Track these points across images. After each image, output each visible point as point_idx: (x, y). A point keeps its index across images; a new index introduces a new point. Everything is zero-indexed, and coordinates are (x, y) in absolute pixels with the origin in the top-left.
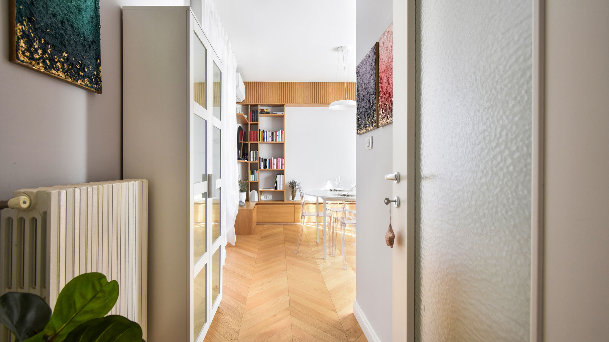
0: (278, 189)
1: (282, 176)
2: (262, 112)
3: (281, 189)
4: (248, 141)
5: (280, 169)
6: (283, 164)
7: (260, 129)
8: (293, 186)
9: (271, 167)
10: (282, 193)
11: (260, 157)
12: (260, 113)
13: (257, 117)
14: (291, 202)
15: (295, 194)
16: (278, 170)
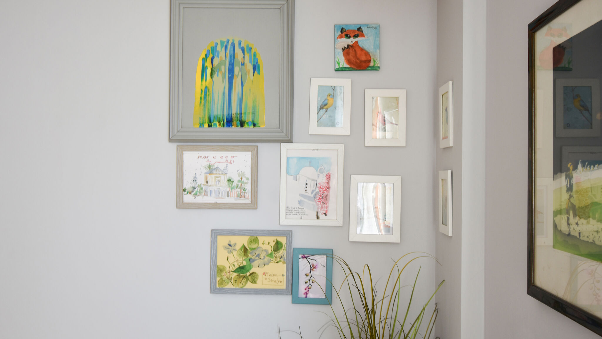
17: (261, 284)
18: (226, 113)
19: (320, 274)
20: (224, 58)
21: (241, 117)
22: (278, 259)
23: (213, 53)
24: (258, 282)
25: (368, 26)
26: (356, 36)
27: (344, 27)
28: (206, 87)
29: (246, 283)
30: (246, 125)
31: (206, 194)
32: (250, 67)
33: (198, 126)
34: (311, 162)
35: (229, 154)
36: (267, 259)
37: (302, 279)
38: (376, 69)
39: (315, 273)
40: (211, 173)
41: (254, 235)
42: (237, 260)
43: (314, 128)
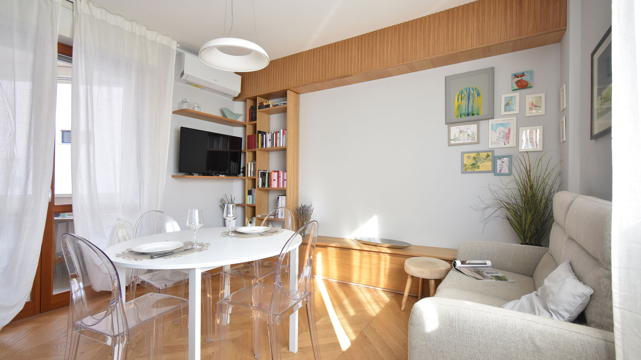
0: (279, 217)
1: (284, 197)
3: (283, 217)
4: (246, 149)
5: (282, 187)
6: (285, 180)
7: (258, 131)
9: (270, 185)
11: (258, 170)
12: (259, 109)
13: (255, 115)
16: (279, 188)
17: (480, 169)
18: (467, 112)
20: (466, 94)
21: (473, 112)
22: (488, 160)
23: (462, 92)
24: (480, 168)
25: (527, 72)
26: (521, 77)
27: (516, 74)
28: (459, 104)
29: (475, 169)
30: (475, 115)
31: (459, 140)
32: (476, 95)
33: (456, 118)
34: (502, 125)
35: (468, 126)
36: (484, 160)
38: (531, 87)
39: (504, 164)
40: (461, 133)
41: (478, 153)
42: (471, 161)
43: (503, 113)
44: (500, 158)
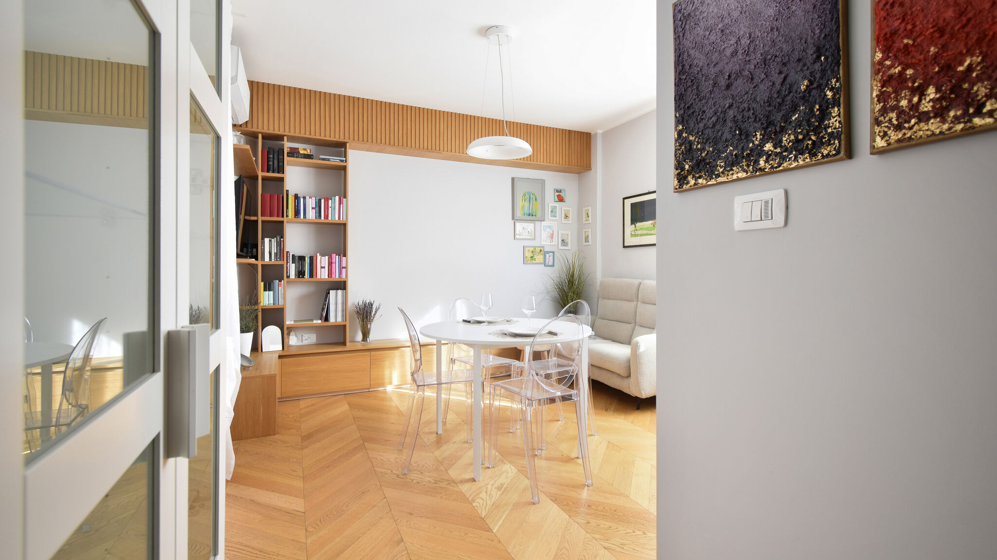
0: (332, 319)
1: (340, 292)
2: (294, 153)
3: (339, 319)
4: (256, 215)
5: (337, 277)
6: (344, 268)
7: (287, 191)
8: (365, 313)
9: (314, 274)
10: (341, 329)
11: (287, 252)
12: (288, 156)
13: (281, 164)
14: (360, 347)
15: (370, 329)
16: (330, 279)
17: (537, 261)
18: (528, 212)
19: (551, 258)
20: (528, 196)
21: (532, 213)
22: (541, 254)
23: (525, 195)
25: (562, 190)
26: (559, 192)
27: (557, 190)
28: (523, 205)
29: (533, 261)
30: (533, 216)
31: (522, 235)
32: (534, 199)
33: (520, 216)
34: (549, 227)
35: (528, 224)
36: (538, 254)
37: (547, 259)
38: (564, 202)
40: (523, 229)
41: (535, 247)
42: (530, 254)
43: (550, 218)
44: (548, 252)
